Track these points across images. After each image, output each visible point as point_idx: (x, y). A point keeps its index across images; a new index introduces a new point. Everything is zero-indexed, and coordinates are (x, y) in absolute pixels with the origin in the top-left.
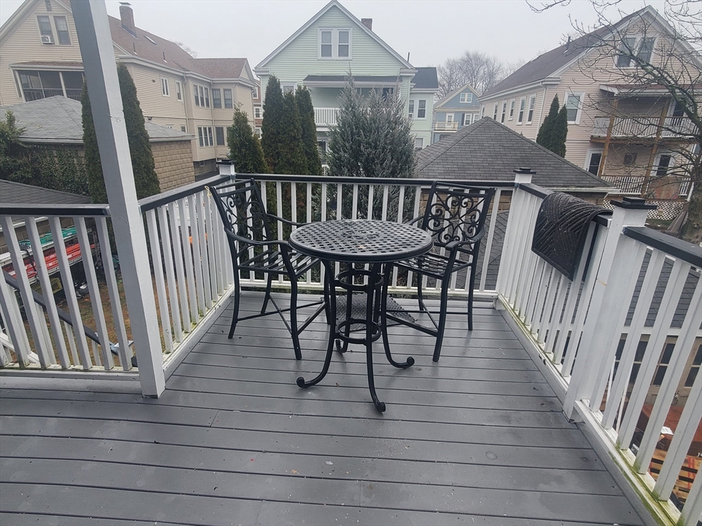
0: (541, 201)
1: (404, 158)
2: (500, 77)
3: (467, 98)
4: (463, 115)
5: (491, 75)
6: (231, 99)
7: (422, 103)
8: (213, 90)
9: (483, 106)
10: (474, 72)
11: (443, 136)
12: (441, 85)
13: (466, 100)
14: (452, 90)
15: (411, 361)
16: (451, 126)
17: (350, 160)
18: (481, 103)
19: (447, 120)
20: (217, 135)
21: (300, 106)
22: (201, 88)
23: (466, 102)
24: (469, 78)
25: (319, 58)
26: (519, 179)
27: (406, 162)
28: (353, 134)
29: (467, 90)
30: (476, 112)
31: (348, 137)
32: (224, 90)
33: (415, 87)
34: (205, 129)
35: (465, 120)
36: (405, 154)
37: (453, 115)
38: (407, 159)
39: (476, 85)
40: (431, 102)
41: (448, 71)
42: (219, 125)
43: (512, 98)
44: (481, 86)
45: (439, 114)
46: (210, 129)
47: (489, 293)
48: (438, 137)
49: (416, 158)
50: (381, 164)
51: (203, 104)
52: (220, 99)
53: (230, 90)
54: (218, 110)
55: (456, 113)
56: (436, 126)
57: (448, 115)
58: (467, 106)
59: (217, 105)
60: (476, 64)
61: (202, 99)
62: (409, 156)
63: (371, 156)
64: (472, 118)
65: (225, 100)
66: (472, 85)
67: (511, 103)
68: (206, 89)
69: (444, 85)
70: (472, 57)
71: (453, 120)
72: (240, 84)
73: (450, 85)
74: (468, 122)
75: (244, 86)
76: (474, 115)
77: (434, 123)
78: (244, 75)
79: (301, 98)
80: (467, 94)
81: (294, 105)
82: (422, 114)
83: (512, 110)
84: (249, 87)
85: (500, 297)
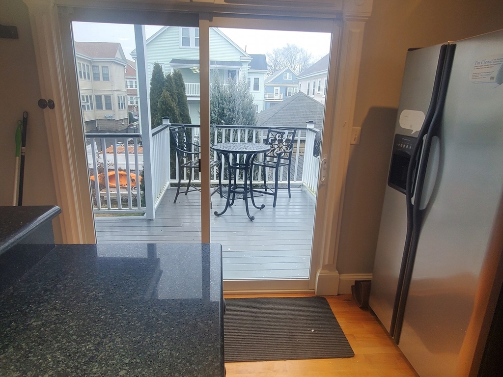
0: (315, 134)
1: (250, 118)
2: (312, 61)
3: (288, 76)
4: (287, 89)
5: (306, 60)
6: (108, 74)
7: (256, 80)
8: (93, 66)
9: (300, 83)
10: (293, 57)
11: (272, 104)
12: (269, 66)
13: (288, 78)
14: (277, 70)
15: (263, 206)
16: (278, 97)
17: (217, 119)
18: (298, 81)
19: (275, 92)
20: (96, 101)
21: (176, 83)
22: (84, 65)
23: (288, 79)
24: (289, 61)
25: (180, 47)
26: (309, 126)
27: (252, 120)
28: (219, 103)
29: (288, 71)
30: (295, 87)
31: (216, 105)
32: (103, 67)
33: (250, 68)
34: (87, 97)
35: (288, 92)
36: (250, 115)
37: (279, 88)
38: (252, 118)
39: (294, 66)
40: (263, 79)
41: (274, 56)
42: (99, 93)
43: (319, 78)
44: (298, 67)
45: (269, 89)
46: (90, 97)
47: (298, 182)
48: (268, 104)
49: (257, 118)
50: (237, 121)
51: (85, 77)
52: (99, 74)
53: (107, 67)
54: (97, 82)
55: (281, 87)
56: (267, 97)
57: (275, 88)
58: (288, 82)
59: (96, 78)
60: (294, 51)
61: (84, 73)
62: (253, 116)
63: (231, 116)
64: (293, 91)
65: (103, 74)
66: (292, 67)
67: (318, 82)
68: (87, 66)
69: (271, 66)
70: (290, 46)
71: (279, 92)
72: (115, 63)
73: (276, 66)
74: (290, 94)
75: (118, 64)
76: (294, 88)
77: (265, 94)
78: (118, 56)
79: (176, 78)
80: (288, 73)
81: (172, 83)
82: (256, 87)
83: (319, 87)
84: (122, 65)
85: (304, 184)
